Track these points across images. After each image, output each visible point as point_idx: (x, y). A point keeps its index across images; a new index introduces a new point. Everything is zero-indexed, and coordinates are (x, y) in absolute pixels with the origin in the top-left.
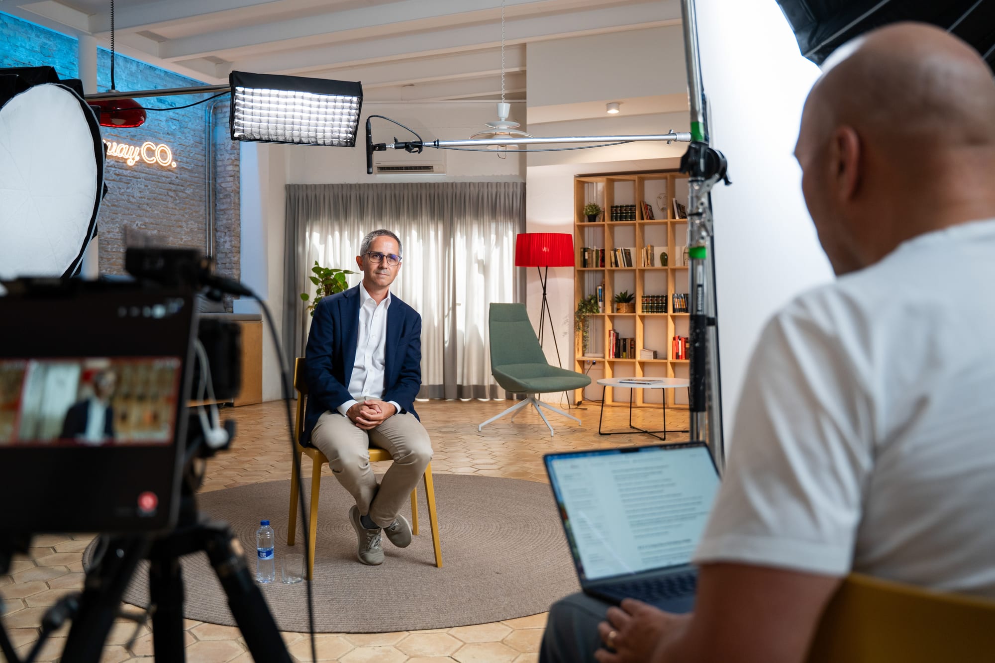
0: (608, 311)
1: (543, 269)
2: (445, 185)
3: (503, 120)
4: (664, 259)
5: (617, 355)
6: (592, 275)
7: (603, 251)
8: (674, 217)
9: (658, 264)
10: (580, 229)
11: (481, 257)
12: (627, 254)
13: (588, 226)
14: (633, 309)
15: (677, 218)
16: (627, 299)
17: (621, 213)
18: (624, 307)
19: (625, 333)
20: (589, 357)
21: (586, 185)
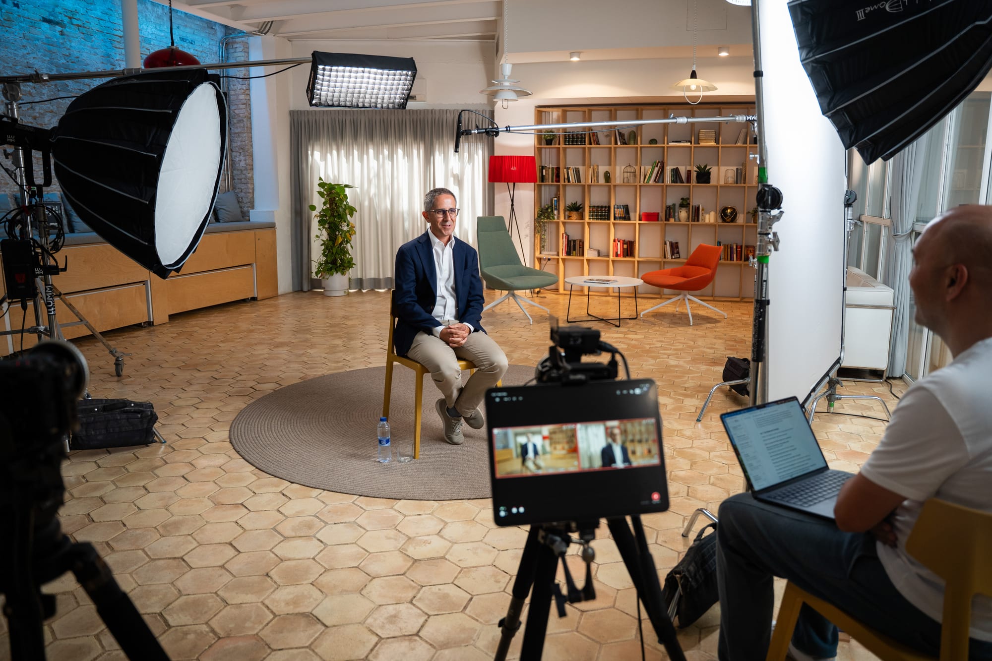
0: (562, 219)
1: (511, 184)
2: (425, 111)
3: (506, 78)
4: (607, 177)
5: (568, 253)
6: (547, 188)
7: (558, 169)
8: (616, 143)
9: (602, 180)
10: (539, 150)
11: (457, 171)
12: (577, 171)
13: (545, 148)
14: (582, 217)
15: (619, 144)
16: (576, 209)
17: (574, 139)
18: (574, 215)
19: (575, 235)
20: (545, 254)
21: (543, 113)
